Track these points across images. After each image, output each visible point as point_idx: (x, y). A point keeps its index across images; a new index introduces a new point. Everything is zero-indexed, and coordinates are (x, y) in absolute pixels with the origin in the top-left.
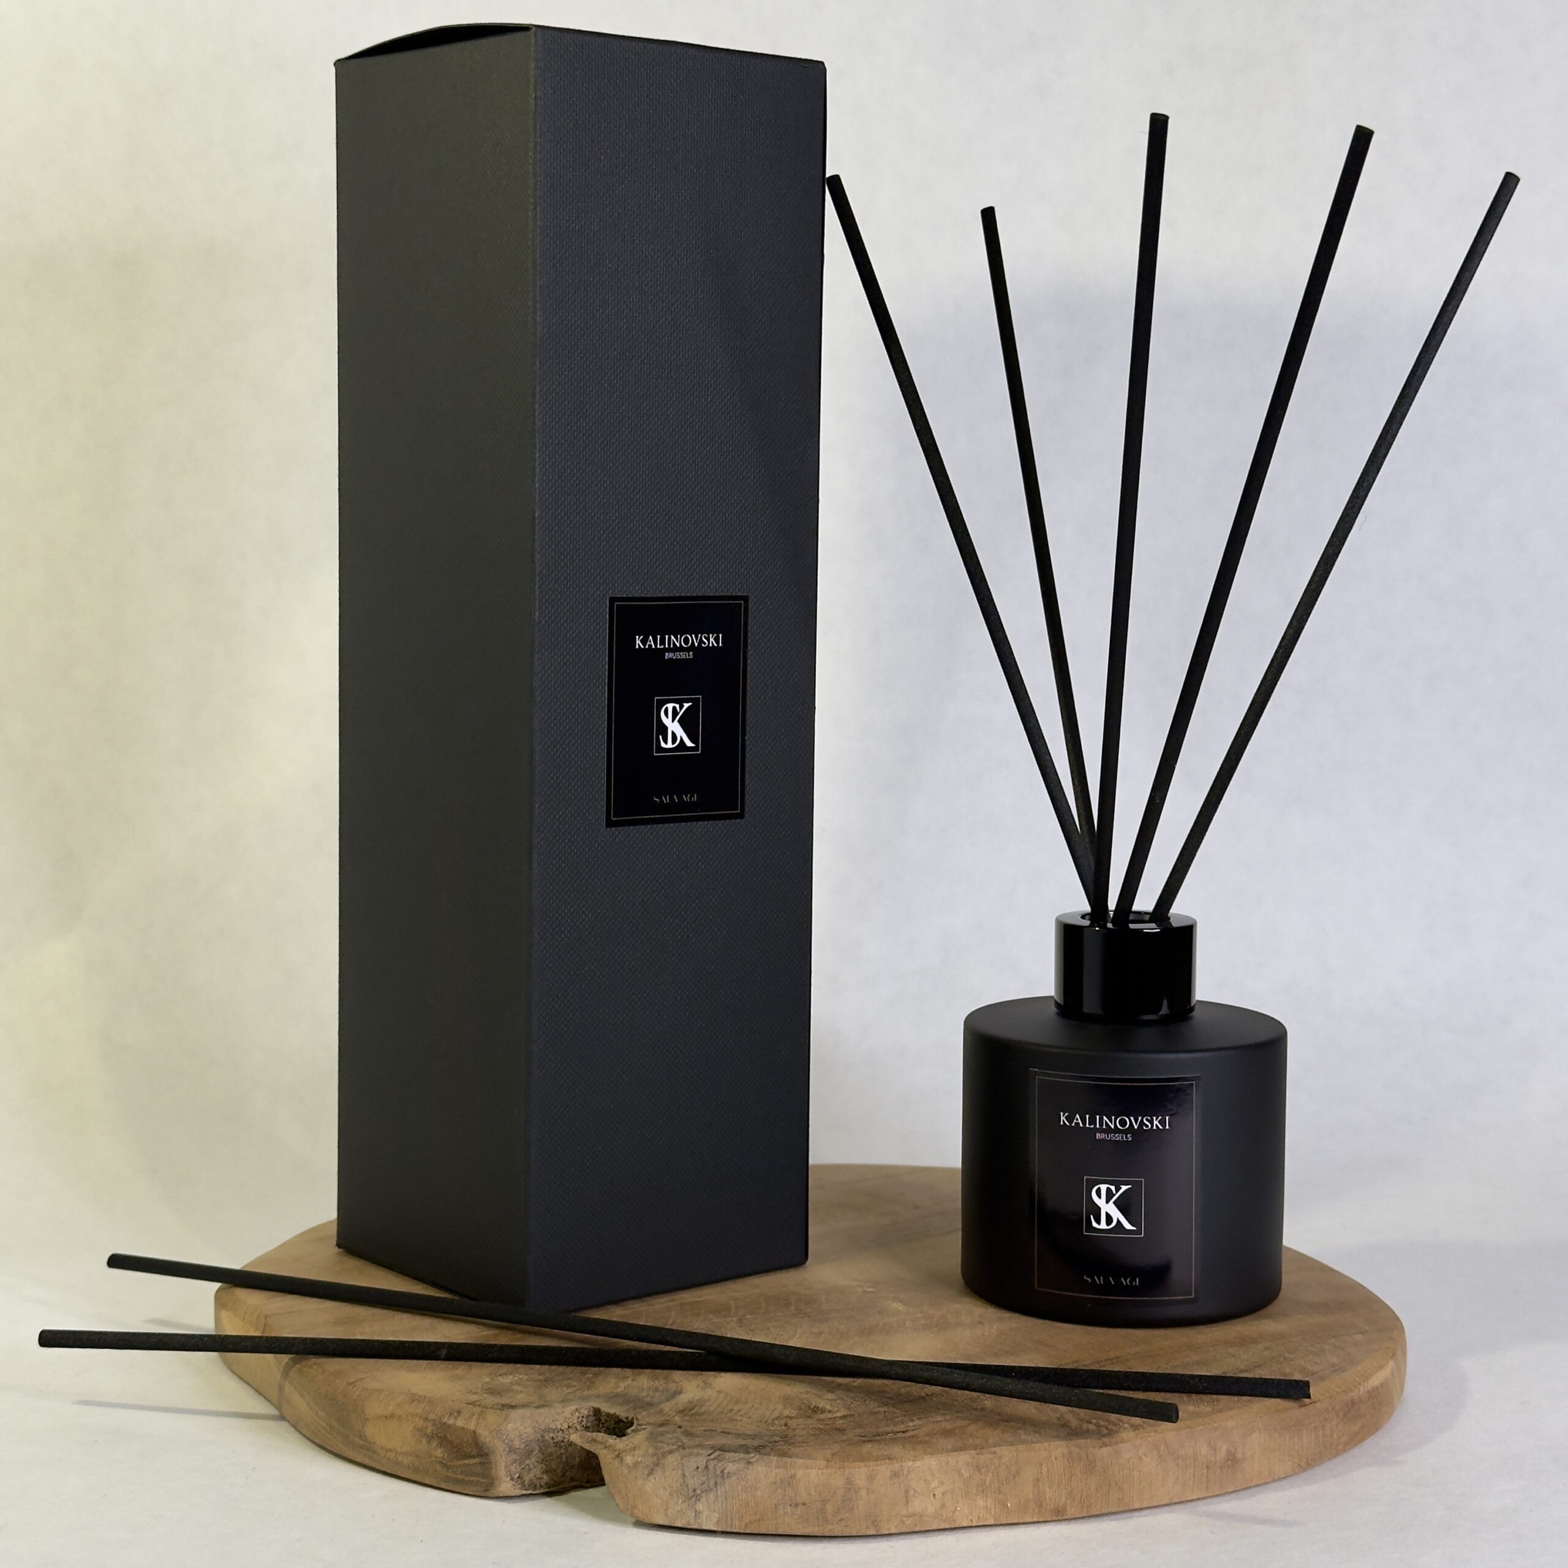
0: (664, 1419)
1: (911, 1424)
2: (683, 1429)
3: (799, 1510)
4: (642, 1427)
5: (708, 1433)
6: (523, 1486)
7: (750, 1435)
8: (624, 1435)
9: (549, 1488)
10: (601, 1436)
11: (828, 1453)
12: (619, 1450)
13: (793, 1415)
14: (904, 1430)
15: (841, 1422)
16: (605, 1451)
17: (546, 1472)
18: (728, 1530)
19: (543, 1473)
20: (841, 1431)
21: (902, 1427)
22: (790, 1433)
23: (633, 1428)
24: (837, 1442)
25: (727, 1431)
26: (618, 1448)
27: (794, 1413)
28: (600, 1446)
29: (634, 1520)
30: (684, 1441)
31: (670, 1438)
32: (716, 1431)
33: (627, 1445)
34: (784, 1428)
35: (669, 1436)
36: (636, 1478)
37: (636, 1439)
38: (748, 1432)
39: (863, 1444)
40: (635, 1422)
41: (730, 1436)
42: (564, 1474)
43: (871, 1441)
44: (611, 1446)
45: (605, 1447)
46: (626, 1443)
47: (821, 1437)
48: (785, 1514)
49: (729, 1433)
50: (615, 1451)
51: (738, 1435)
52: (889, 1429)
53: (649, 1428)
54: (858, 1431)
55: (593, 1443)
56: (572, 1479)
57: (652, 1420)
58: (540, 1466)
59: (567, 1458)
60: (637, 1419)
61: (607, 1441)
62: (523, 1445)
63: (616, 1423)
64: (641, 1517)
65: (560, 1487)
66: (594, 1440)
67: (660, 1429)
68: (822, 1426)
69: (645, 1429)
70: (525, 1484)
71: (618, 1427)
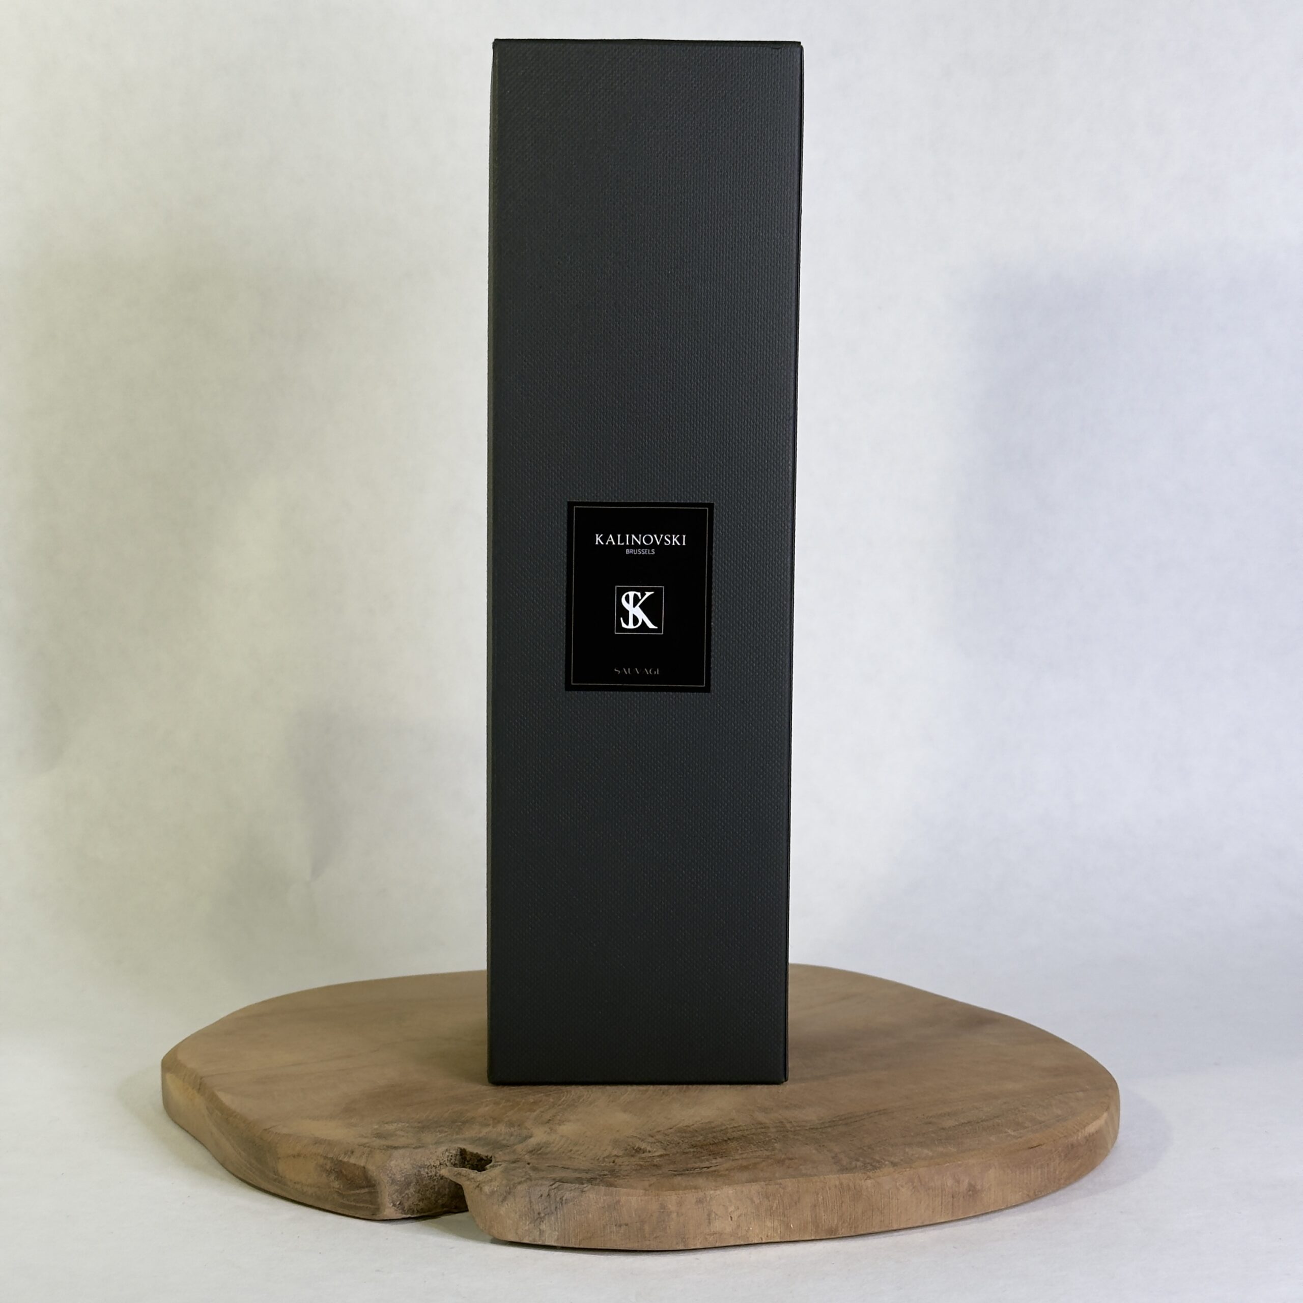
0: (516, 1157)
1: (714, 1161)
2: (531, 1165)
3: (622, 1230)
4: (498, 1163)
5: (551, 1168)
7: (584, 1170)
8: (484, 1170)
10: (465, 1171)
11: (646, 1183)
12: (479, 1181)
13: (621, 1154)
14: (708, 1166)
15: (658, 1159)
16: (468, 1183)
18: (566, 1245)
19: (421, 1201)
20: (657, 1166)
21: (707, 1164)
22: (617, 1168)
23: (491, 1164)
24: (654, 1176)
25: (567, 1167)
26: (478, 1180)
27: (621, 1153)
28: (464, 1179)
29: (491, 1238)
30: (531, 1175)
32: (557, 1166)
33: (485, 1177)
34: (612, 1164)
35: (520, 1171)
36: (493, 1204)
37: (492, 1172)
38: (583, 1168)
39: (675, 1177)
40: (493, 1160)
41: (569, 1170)
42: (437, 1201)
43: (682, 1174)
44: (473, 1178)
45: (468, 1178)
46: (485, 1176)
47: (641, 1171)
48: (611, 1232)
49: (568, 1168)
50: (475, 1182)
51: (576, 1170)
52: (697, 1165)
53: (504, 1165)
54: (672, 1167)
55: (459, 1176)
56: (443, 1206)
57: (507, 1158)
58: (418, 1195)
59: (439, 1188)
60: (495, 1157)
61: (469, 1174)
62: (403, 1179)
63: (478, 1160)
64: (497, 1236)
65: (433, 1212)
66: (459, 1174)
67: (514, 1165)
68: (642, 1163)
69: (500, 1165)
70: (405, 1209)
71: (480, 1164)
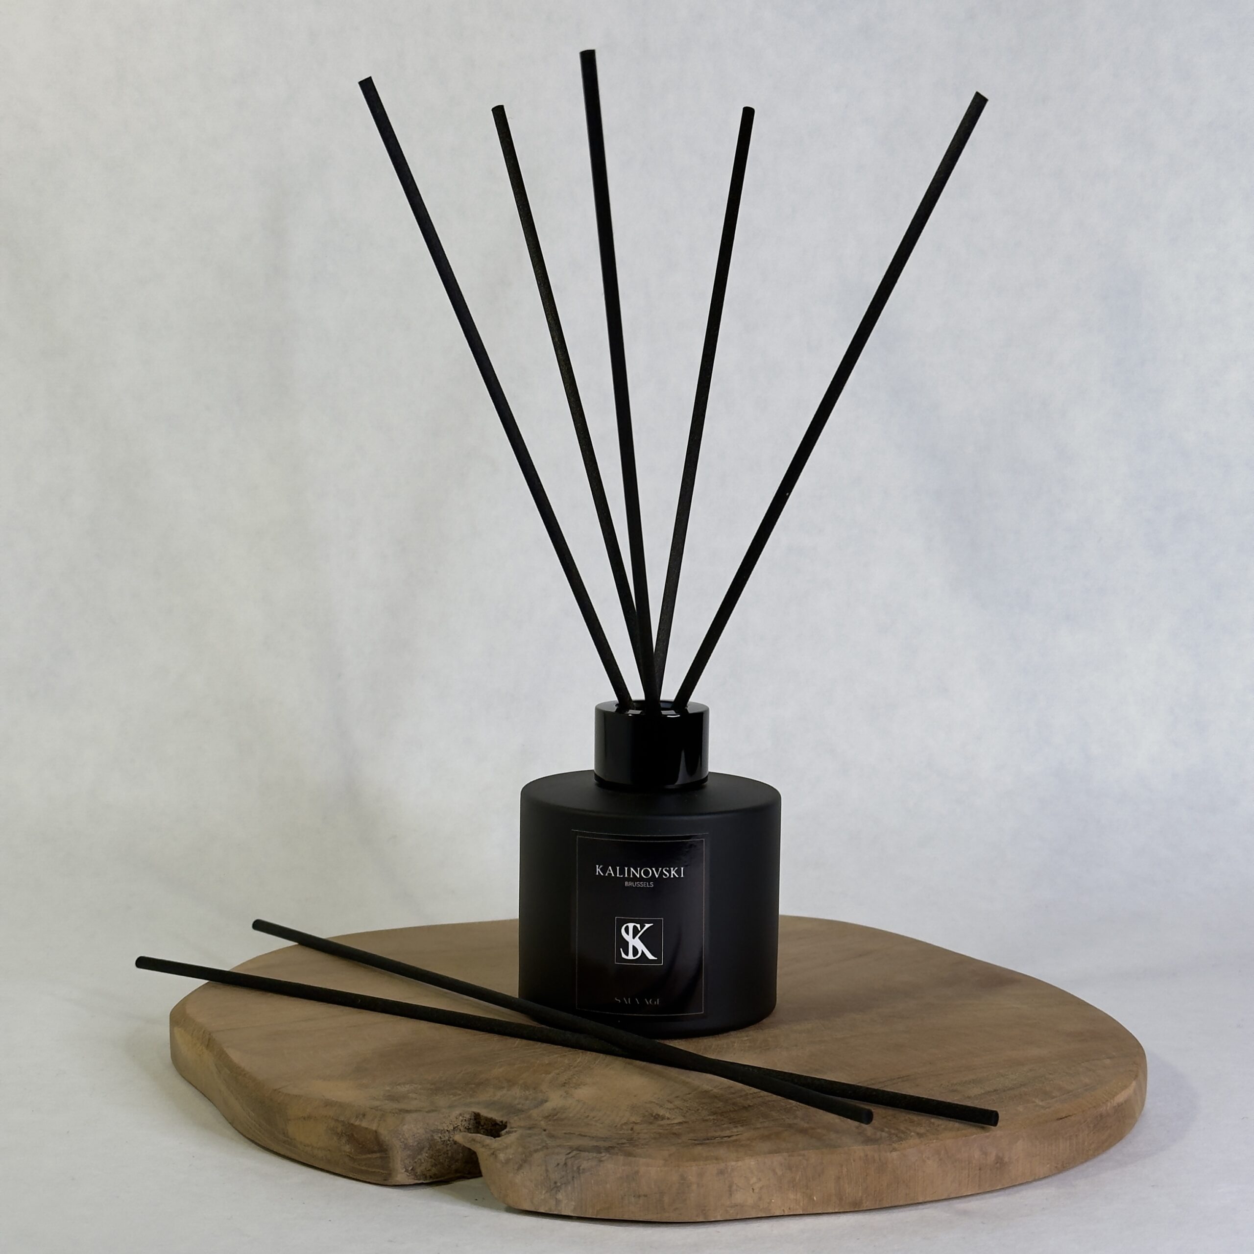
0: (531, 1123)
1: (735, 1130)
2: (546, 1131)
4: (513, 1130)
5: (567, 1136)
6: (416, 1177)
7: (603, 1138)
8: (499, 1136)
9: (437, 1178)
10: (480, 1137)
12: (494, 1149)
14: (729, 1135)
15: (677, 1127)
16: (483, 1150)
17: (435, 1165)
19: (432, 1166)
20: (677, 1135)
21: (728, 1133)
22: (635, 1136)
23: (506, 1130)
24: (674, 1145)
25: (584, 1134)
26: (493, 1147)
28: (481, 1146)
29: (505, 1206)
30: (548, 1142)
31: (537, 1140)
32: (574, 1134)
33: (500, 1144)
35: (534, 1137)
36: (508, 1172)
37: (508, 1139)
39: (695, 1147)
40: (508, 1125)
41: (586, 1138)
42: (450, 1167)
43: (702, 1144)
44: (488, 1145)
45: (484, 1146)
46: (498, 1142)
47: (660, 1140)
48: (629, 1203)
50: (490, 1149)
52: (717, 1134)
53: (519, 1131)
54: (692, 1136)
55: (473, 1142)
56: (457, 1171)
57: (522, 1124)
58: (430, 1160)
59: (452, 1153)
60: (510, 1123)
61: (484, 1141)
62: (416, 1143)
63: (493, 1125)
64: (511, 1204)
65: (446, 1178)
66: (476, 1140)
67: (529, 1132)
68: (661, 1131)
69: (516, 1131)
70: (418, 1174)
71: (495, 1129)
